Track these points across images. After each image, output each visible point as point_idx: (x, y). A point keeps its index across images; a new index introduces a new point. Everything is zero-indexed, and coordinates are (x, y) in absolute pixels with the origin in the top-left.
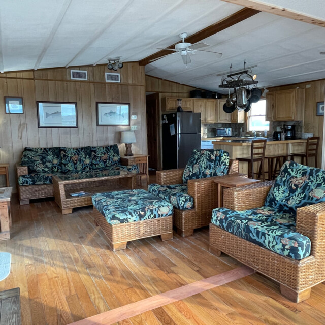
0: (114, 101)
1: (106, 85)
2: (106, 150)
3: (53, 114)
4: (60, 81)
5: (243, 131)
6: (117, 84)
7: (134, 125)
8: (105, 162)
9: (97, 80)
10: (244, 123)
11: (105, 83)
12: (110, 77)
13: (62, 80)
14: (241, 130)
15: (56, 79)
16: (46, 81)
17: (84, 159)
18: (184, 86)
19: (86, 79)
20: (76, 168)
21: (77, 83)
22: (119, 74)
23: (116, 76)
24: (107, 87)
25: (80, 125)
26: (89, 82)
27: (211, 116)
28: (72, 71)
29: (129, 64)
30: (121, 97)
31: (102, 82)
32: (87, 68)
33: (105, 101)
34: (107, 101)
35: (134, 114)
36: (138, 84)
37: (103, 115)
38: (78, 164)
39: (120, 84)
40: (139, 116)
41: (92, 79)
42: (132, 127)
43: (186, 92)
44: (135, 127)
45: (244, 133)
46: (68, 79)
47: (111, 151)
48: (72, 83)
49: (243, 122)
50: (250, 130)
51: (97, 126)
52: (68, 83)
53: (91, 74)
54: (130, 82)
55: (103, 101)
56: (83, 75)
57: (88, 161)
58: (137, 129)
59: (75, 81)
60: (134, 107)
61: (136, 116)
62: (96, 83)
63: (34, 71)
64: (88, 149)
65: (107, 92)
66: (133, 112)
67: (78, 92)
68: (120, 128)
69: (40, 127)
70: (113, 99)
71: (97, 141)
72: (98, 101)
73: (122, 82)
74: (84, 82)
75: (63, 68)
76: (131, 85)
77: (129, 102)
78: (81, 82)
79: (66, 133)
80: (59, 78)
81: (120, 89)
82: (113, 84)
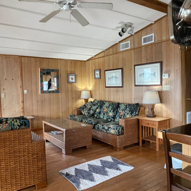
0: (148, 62)
1: (143, 48)
2: (125, 108)
3: (111, 78)
4: (115, 54)
6: (152, 44)
7: (166, 84)
9: (137, 45)
12: (145, 40)
16: (109, 56)
17: (109, 112)
19: (129, 48)
20: (104, 118)
21: (124, 53)
22: (153, 34)
23: (150, 37)
24: (143, 50)
26: (131, 49)
28: (121, 44)
29: (163, 20)
31: (140, 46)
32: (130, 39)
33: (141, 63)
34: (143, 63)
37: (138, 76)
39: (155, 43)
40: (173, 74)
41: (133, 47)
44: (167, 86)
46: (119, 51)
47: (128, 109)
48: (121, 54)
51: (135, 86)
53: (132, 42)
55: (140, 64)
57: (111, 114)
58: (169, 89)
59: (123, 51)
60: (166, 65)
61: (168, 74)
62: (135, 48)
63: (104, 51)
64: (115, 105)
65: (143, 55)
66: (165, 70)
67: (124, 59)
68: (152, 88)
69: (106, 87)
70: (147, 59)
71: (134, 99)
72: (136, 64)
73: (156, 41)
74: (128, 50)
75: (116, 44)
76: (165, 41)
77: (161, 60)
78: (126, 51)
79: (117, 91)
80: (115, 52)
81: (154, 48)
82: (148, 45)
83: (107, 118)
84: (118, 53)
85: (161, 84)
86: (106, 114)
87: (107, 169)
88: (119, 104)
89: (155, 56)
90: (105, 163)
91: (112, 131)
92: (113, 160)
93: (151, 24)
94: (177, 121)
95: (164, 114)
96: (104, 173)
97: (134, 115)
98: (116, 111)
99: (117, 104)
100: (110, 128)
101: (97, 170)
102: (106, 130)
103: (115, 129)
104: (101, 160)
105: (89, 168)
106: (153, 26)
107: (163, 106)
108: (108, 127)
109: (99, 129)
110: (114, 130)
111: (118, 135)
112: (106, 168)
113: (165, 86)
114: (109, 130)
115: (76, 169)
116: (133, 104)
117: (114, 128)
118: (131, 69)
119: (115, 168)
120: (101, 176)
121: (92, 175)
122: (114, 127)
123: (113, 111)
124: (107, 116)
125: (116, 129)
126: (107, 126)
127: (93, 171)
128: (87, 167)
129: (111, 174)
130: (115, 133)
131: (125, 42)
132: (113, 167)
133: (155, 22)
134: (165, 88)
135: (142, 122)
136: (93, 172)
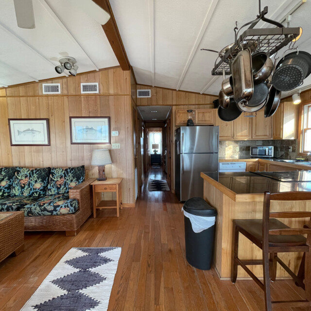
0: (91, 115)
1: (82, 97)
2: (64, 173)
3: (24, 131)
4: (32, 96)
5: (294, 151)
6: (95, 95)
7: (116, 142)
8: (58, 188)
9: (72, 92)
10: (295, 140)
11: (80, 95)
12: (85, 88)
13: (34, 96)
14: (291, 150)
15: (28, 94)
16: (19, 98)
17: (34, 183)
18: (207, 96)
19: (59, 93)
20: (22, 193)
21: (50, 97)
22: (97, 84)
23: (93, 86)
24: (82, 99)
25: (52, 142)
26: (63, 95)
27: (242, 131)
28: (44, 85)
29: (110, 70)
30: (99, 110)
31: (77, 94)
32: (60, 80)
34: (83, 116)
35: (115, 129)
36: (121, 94)
38: (25, 188)
39: (99, 95)
40: (123, 132)
41: (65, 92)
42: (113, 144)
43: (209, 103)
44: (117, 144)
45: (295, 154)
46: (40, 94)
47: (70, 174)
48: (44, 98)
49: (293, 138)
50: (306, 149)
51: (71, 144)
52: (40, 98)
53: (64, 86)
54: (112, 92)
56: (55, 89)
57: (38, 185)
58: (119, 148)
59: (47, 96)
60: (115, 122)
61: (118, 132)
62: (70, 95)
63: (6, 88)
64: (44, 171)
65: (83, 105)
66: (114, 127)
67: (50, 107)
68: (98, 146)
69: (12, 145)
70: (89, 112)
71: (71, 160)
72: (71, 116)
73: (101, 92)
74: (57, 95)
75: (34, 82)
76: (113, 95)
77: (108, 116)
78: (53, 96)
79: (38, 152)
80: (31, 94)
81: (98, 101)
82: (90, 95)
83: (31, 192)
84: (39, 96)
85: (110, 142)
86: (26, 187)
87: (93, 270)
88: (49, 169)
89: (101, 111)
90: (78, 262)
91: (64, 211)
92: (84, 251)
93: (94, 71)
94: (129, 179)
95: (115, 175)
96: (96, 278)
97: (82, 181)
98: (47, 179)
99: (47, 170)
100: (58, 206)
101: (81, 281)
102: (51, 212)
103: (69, 205)
104: (67, 262)
105: (63, 287)
106: (97, 74)
107: (113, 166)
108: (54, 206)
109: (32, 214)
110: (68, 207)
111: (74, 213)
112: (90, 269)
113: (115, 144)
114: (56, 211)
115: (36, 307)
116: (78, 168)
117: (66, 205)
118: (64, 122)
119: (102, 261)
120: (98, 287)
121: (81, 295)
122: (67, 203)
123: (42, 181)
124: (31, 189)
125: (71, 205)
126: (52, 204)
127: (76, 288)
128: (55, 287)
129: (107, 273)
130: (69, 211)
131: (52, 83)
132: (97, 262)
133: (100, 70)
134: (115, 146)
135: (96, 188)
136: (78, 289)
